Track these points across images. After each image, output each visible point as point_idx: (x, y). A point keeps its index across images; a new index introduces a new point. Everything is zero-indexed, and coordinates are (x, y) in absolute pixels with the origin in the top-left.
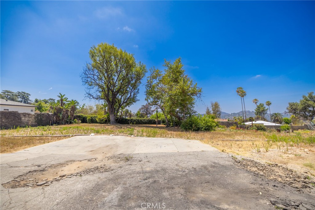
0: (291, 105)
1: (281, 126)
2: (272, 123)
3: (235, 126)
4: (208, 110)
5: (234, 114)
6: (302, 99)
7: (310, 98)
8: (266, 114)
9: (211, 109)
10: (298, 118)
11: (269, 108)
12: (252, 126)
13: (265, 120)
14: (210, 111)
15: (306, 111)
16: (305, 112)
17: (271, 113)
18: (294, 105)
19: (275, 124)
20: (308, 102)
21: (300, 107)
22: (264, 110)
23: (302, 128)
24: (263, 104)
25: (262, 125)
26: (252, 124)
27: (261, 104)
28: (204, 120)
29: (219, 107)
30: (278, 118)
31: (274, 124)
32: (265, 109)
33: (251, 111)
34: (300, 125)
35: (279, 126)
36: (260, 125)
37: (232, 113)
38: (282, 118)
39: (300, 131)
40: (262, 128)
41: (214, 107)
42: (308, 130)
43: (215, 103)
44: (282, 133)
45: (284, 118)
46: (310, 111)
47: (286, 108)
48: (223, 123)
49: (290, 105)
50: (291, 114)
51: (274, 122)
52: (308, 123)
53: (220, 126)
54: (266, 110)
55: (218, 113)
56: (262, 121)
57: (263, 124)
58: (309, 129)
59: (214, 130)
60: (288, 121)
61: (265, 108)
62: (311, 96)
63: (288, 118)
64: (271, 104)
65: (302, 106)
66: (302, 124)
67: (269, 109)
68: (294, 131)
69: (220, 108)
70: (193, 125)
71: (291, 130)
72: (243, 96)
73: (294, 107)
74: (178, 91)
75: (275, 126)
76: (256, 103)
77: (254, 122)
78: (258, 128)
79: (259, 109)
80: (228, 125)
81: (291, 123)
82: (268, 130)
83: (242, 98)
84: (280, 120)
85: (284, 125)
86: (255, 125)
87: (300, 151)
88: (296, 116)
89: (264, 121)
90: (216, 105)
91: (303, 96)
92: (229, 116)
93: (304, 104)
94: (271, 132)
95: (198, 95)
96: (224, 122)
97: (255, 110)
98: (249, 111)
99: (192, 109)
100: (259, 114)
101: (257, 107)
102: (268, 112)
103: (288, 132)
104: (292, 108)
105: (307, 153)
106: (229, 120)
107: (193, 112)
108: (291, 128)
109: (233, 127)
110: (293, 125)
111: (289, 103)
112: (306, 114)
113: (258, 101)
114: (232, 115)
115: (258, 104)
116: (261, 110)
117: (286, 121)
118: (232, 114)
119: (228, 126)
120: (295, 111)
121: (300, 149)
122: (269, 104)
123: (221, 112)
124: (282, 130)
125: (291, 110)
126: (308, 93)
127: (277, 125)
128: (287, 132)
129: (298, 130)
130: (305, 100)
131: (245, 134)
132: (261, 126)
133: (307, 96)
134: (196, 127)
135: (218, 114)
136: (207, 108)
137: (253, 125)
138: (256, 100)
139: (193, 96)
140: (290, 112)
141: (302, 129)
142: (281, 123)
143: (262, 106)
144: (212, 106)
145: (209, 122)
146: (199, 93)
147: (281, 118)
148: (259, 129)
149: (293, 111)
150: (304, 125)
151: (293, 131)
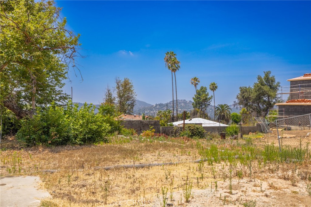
0: (243, 91)
1: (227, 127)
2: (215, 122)
3: (152, 129)
4: (110, 95)
5: (161, 105)
6: (257, 81)
7: (266, 81)
8: (210, 107)
9: (115, 95)
10: (250, 114)
11: (213, 96)
12: (182, 129)
13: (205, 116)
14: (113, 98)
15: (260, 102)
16: (258, 104)
17: (216, 105)
18: (246, 91)
19: (219, 123)
20: (263, 87)
21: (253, 95)
22: (206, 99)
23: (253, 130)
24: (206, 88)
25: (200, 126)
26: (184, 124)
27: (202, 88)
28: (83, 117)
29: (132, 91)
30: (224, 113)
31: (217, 124)
32: (208, 97)
33: (188, 100)
34: (251, 125)
35: (224, 127)
36: (196, 126)
37: (158, 104)
38: (230, 113)
39: (251, 136)
40: (200, 132)
41: (121, 88)
42: (261, 134)
43: (123, 80)
44: (227, 140)
45: (232, 113)
46: (265, 101)
47: (236, 97)
48: (130, 124)
49: (241, 91)
50: (241, 106)
51: (218, 120)
52: (260, 121)
53: (124, 131)
54: (210, 99)
55: (129, 102)
56: (200, 119)
57: (202, 124)
58: (262, 132)
59: (106, 141)
60: (237, 118)
61: (207, 95)
62: (268, 78)
63: (238, 114)
64: (216, 88)
65: (256, 94)
66: (254, 123)
67: (213, 98)
68: (244, 136)
69: (134, 91)
70: (53, 132)
71: (239, 134)
72: (174, 70)
73: (246, 95)
74: (9, 33)
75: (219, 128)
76: (196, 85)
77: (187, 121)
78: (192, 133)
79: (199, 96)
80: (142, 128)
81: (240, 121)
82: (209, 135)
83: (173, 73)
84: (227, 117)
85: (231, 126)
86: (189, 127)
87: (254, 191)
88: (247, 110)
89: (205, 118)
90: (127, 85)
91: (257, 77)
92: (152, 110)
93: (258, 90)
94: (211, 139)
95: (69, 52)
96: (133, 121)
97: (193, 98)
98: (185, 100)
99: (57, 88)
100: (198, 105)
101: (197, 93)
102: (212, 104)
103: (235, 139)
104: (243, 97)
105: (267, 196)
106: (144, 118)
107: (61, 98)
108: (240, 131)
109: (148, 132)
110: (243, 126)
111: (240, 88)
112: (259, 107)
113: (199, 81)
114: (158, 107)
115: (199, 88)
116: (202, 98)
117: (235, 118)
118: (156, 105)
119: (139, 131)
120: (247, 101)
121: (253, 183)
122: (214, 88)
123: (134, 101)
124: (228, 135)
125: (242, 99)
126: (265, 72)
127: (222, 125)
128: (234, 137)
129: (248, 134)
130: (259, 85)
131: (165, 147)
132: (197, 129)
133: (263, 76)
134: (60, 136)
135: (129, 105)
136: (107, 91)
137: (186, 126)
138: (195, 79)
139: (56, 52)
140: (240, 103)
141: (253, 132)
142: (227, 122)
143: (204, 92)
144: (118, 88)
145: (95, 122)
146: (72, 46)
147: (228, 113)
148: (194, 135)
149: (244, 101)
150: (257, 125)
151: (242, 136)
